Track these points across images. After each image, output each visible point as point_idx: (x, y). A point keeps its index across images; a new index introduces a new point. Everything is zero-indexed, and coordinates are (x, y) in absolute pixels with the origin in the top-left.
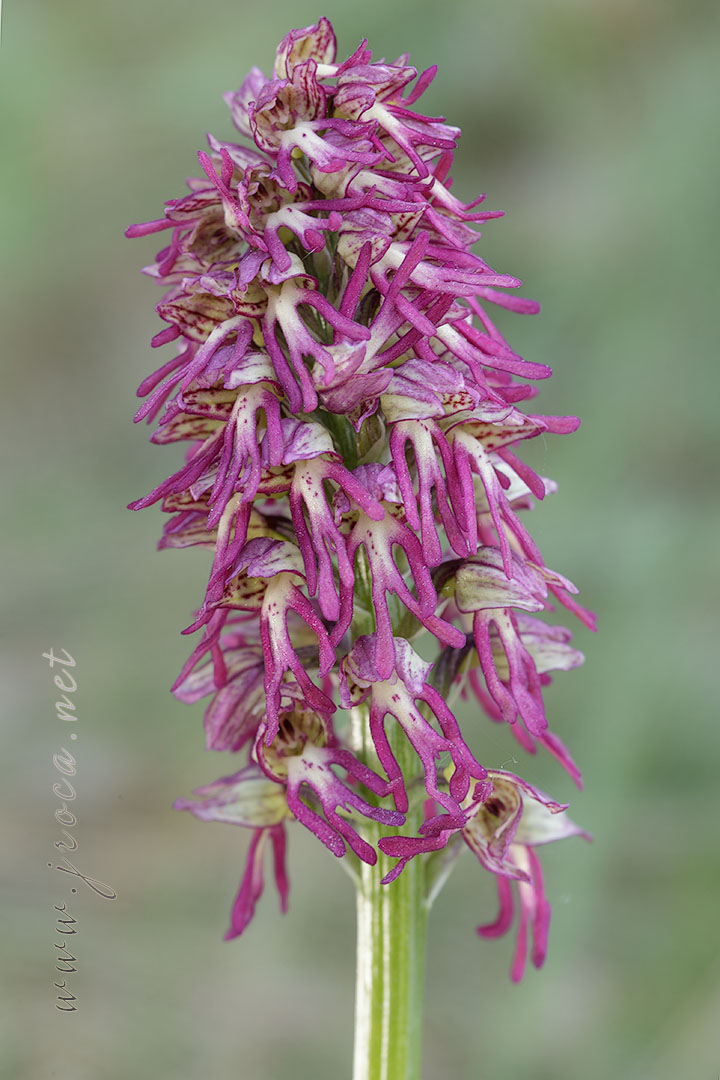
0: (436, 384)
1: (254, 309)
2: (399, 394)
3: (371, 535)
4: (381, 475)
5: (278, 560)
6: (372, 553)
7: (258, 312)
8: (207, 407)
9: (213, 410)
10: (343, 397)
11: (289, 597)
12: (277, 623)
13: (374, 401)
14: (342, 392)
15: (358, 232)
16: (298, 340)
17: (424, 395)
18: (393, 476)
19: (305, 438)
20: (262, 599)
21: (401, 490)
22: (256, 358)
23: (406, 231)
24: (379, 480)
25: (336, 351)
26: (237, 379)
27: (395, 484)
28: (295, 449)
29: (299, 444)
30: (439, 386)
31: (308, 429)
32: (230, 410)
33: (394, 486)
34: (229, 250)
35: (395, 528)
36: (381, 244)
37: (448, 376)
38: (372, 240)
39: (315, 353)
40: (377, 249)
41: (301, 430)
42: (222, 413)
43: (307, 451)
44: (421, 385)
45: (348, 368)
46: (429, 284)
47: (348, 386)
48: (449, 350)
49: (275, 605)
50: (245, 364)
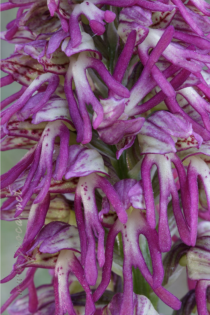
0: (173, 130)
1: (59, 69)
2: (148, 135)
3: (125, 227)
4: (132, 189)
5: (63, 240)
6: (125, 239)
7: (62, 71)
8: (26, 132)
9: (30, 134)
10: (111, 134)
11: (71, 264)
12: (62, 281)
13: (132, 137)
14: (109, 131)
15: (129, 22)
16: (84, 93)
17: (164, 137)
18: (141, 190)
19: (83, 161)
20: (55, 261)
21: (144, 201)
22: (57, 103)
23: (166, 21)
24: (130, 194)
25: (107, 103)
26: (41, 118)
27: (141, 196)
28: (76, 167)
29: (78, 164)
30: (176, 131)
31: (86, 154)
32: (40, 135)
33: (140, 198)
34: (53, 25)
35: (142, 223)
36: (142, 32)
37: (182, 125)
38: (137, 29)
39: (93, 104)
40: (140, 35)
41: (82, 154)
42: (36, 136)
43: (83, 170)
44: (163, 130)
45: (113, 116)
46: (175, 60)
47: (114, 127)
48: (189, 103)
49: (61, 268)
50: (49, 107)
